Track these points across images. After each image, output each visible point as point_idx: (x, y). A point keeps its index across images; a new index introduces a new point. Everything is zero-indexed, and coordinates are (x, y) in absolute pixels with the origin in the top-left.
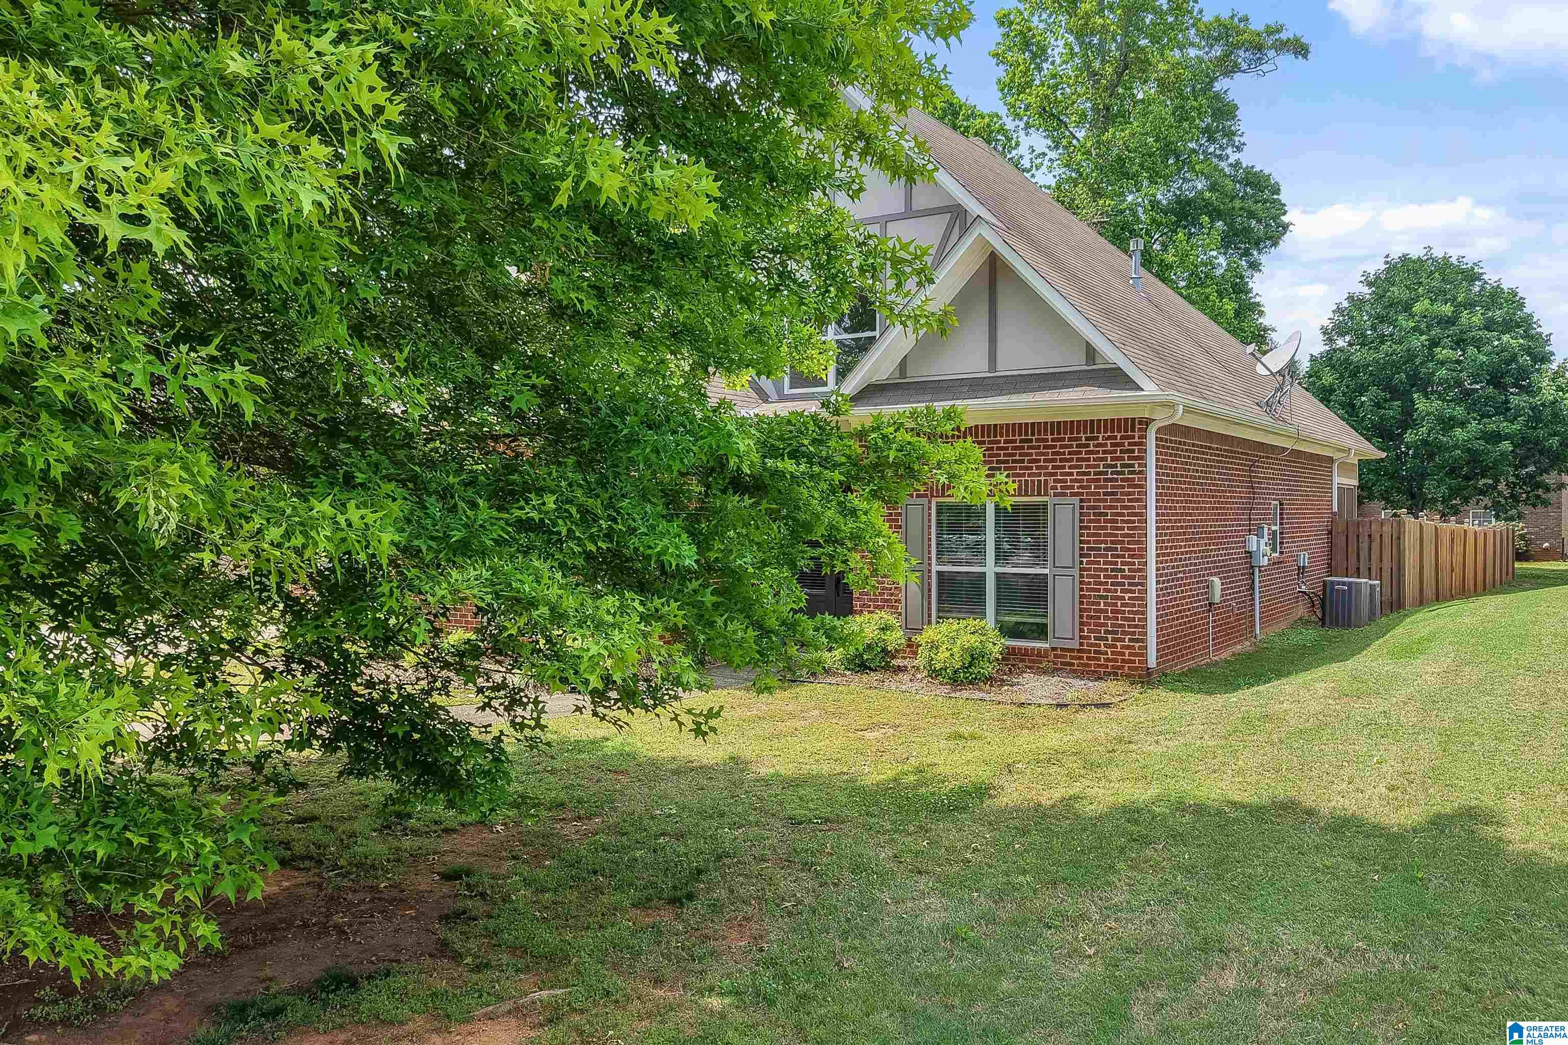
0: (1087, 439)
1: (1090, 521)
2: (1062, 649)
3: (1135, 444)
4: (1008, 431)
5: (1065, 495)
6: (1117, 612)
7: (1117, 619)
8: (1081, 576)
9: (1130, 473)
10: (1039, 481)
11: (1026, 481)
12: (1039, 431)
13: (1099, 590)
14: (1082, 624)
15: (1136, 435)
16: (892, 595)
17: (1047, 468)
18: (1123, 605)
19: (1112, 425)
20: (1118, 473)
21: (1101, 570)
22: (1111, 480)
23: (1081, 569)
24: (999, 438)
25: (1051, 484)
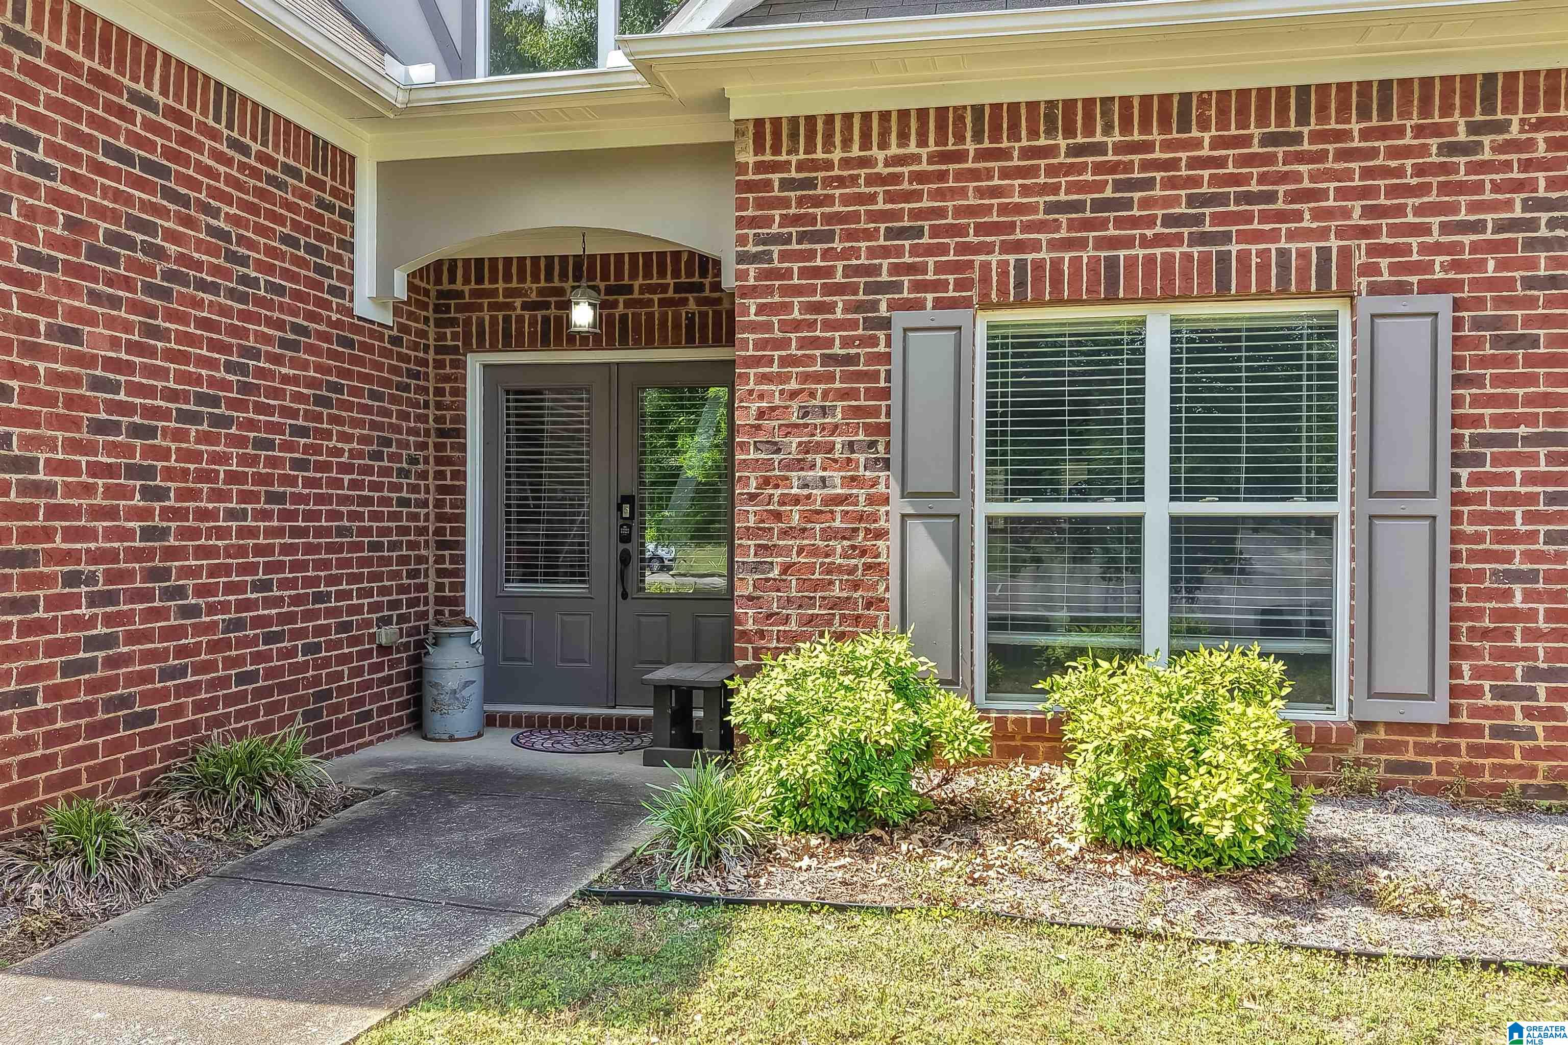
0: (1474, 128)
1: (1485, 361)
2: (1391, 726)
4: (1223, 112)
5: (1401, 289)
8: (1456, 518)
10: (1323, 251)
11: (1283, 253)
12: (1322, 107)
13: (1506, 557)
14: (1455, 652)
16: (856, 586)
17: (1346, 212)
21: (1517, 499)
23: (1458, 499)
24: (1195, 133)
25: (1360, 259)
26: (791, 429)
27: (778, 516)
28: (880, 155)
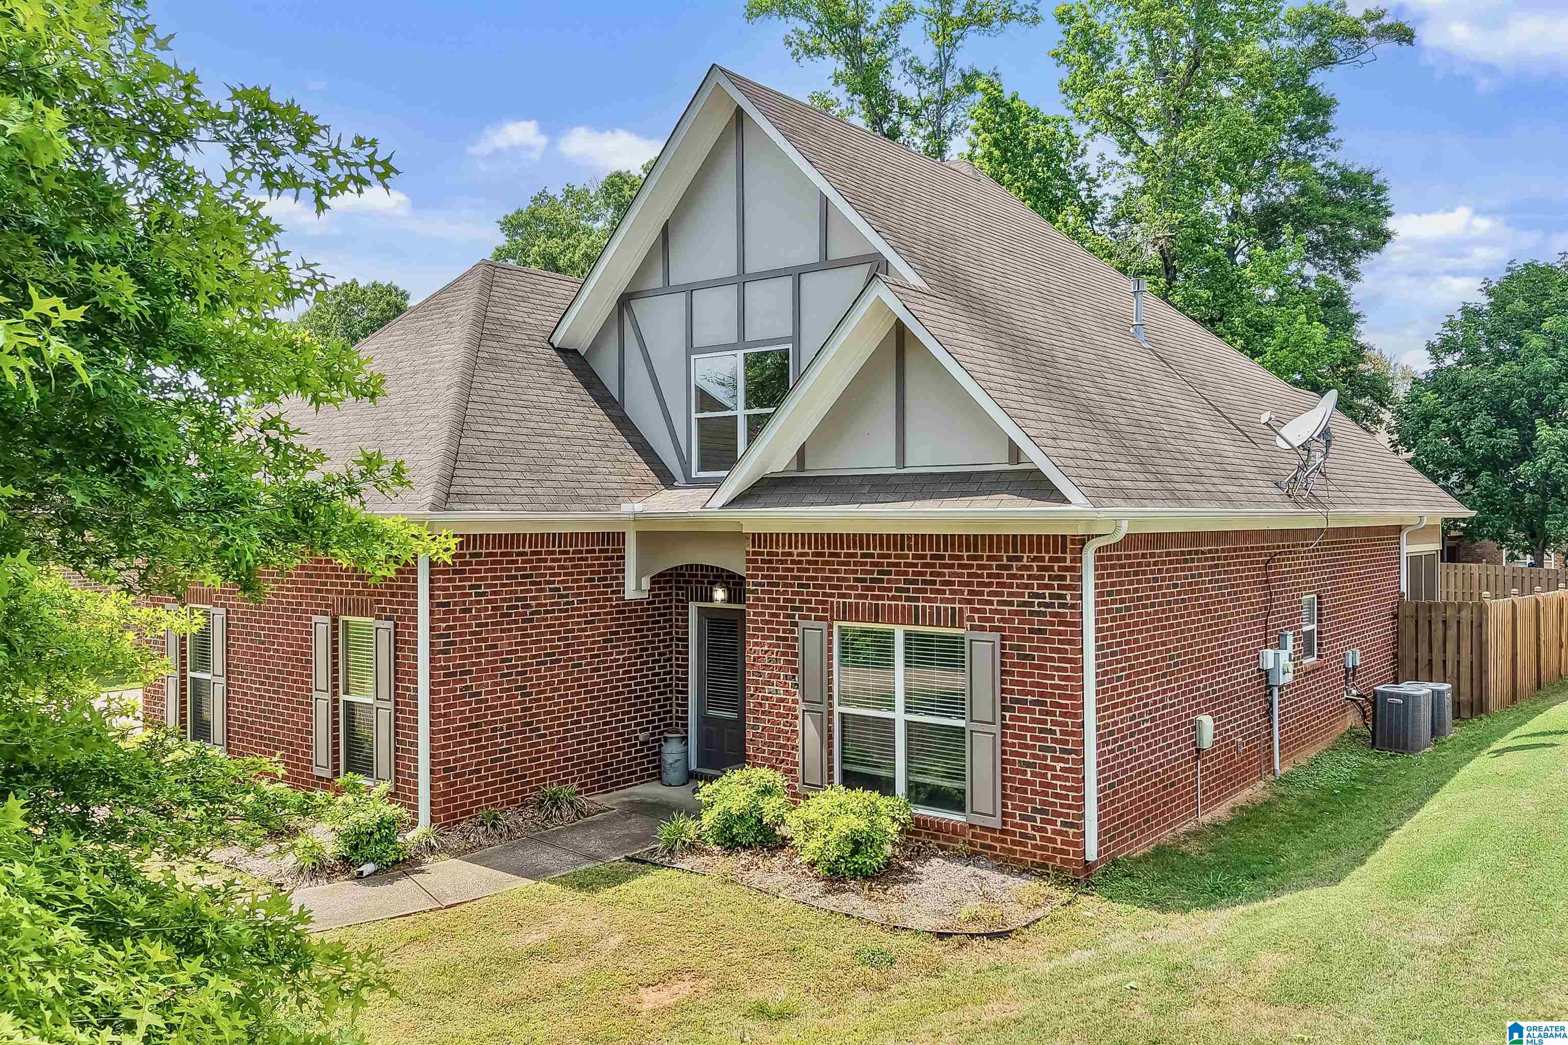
0: (1010, 559)
1: (1013, 665)
2: (982, 828)
3: (1067, 569)
4: (916, 543)
5: (983, 628)
6: (1049, 785)
7: (1047, 795)
8: (1004, 735)
9: (1061, 606)
10: (953, 609)
11: (938, 608)
12: (953, 545)
13: (1024, 755)
14: (1004, 796)
15: (1068, 556)
16: (788, 739)
17: (962, 592)
18: (1054, 777)
19: (1037, 543)
20: (1047, 605)
21: (1027, 729)
22: (1038, 614)
23: (1004, 726)
24: (906, 552)
25: (967, 614)
26: (766, 667)
27: (761, 704)
28: (795, 552)
